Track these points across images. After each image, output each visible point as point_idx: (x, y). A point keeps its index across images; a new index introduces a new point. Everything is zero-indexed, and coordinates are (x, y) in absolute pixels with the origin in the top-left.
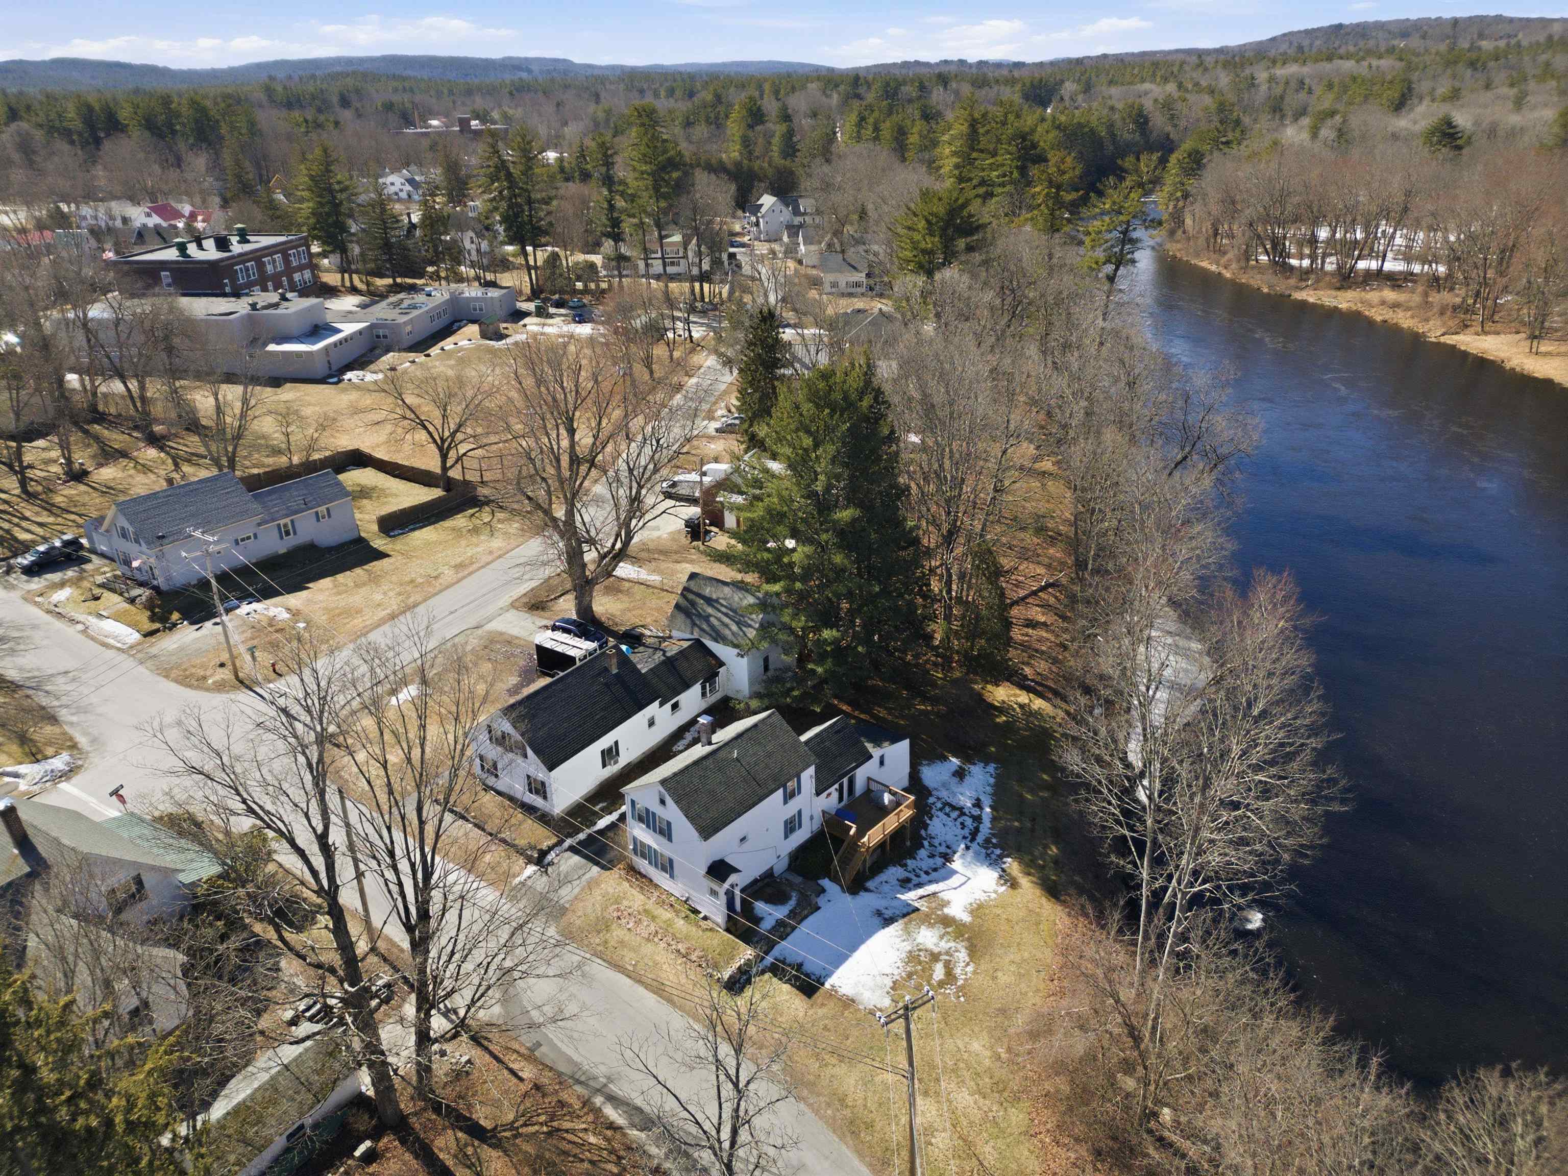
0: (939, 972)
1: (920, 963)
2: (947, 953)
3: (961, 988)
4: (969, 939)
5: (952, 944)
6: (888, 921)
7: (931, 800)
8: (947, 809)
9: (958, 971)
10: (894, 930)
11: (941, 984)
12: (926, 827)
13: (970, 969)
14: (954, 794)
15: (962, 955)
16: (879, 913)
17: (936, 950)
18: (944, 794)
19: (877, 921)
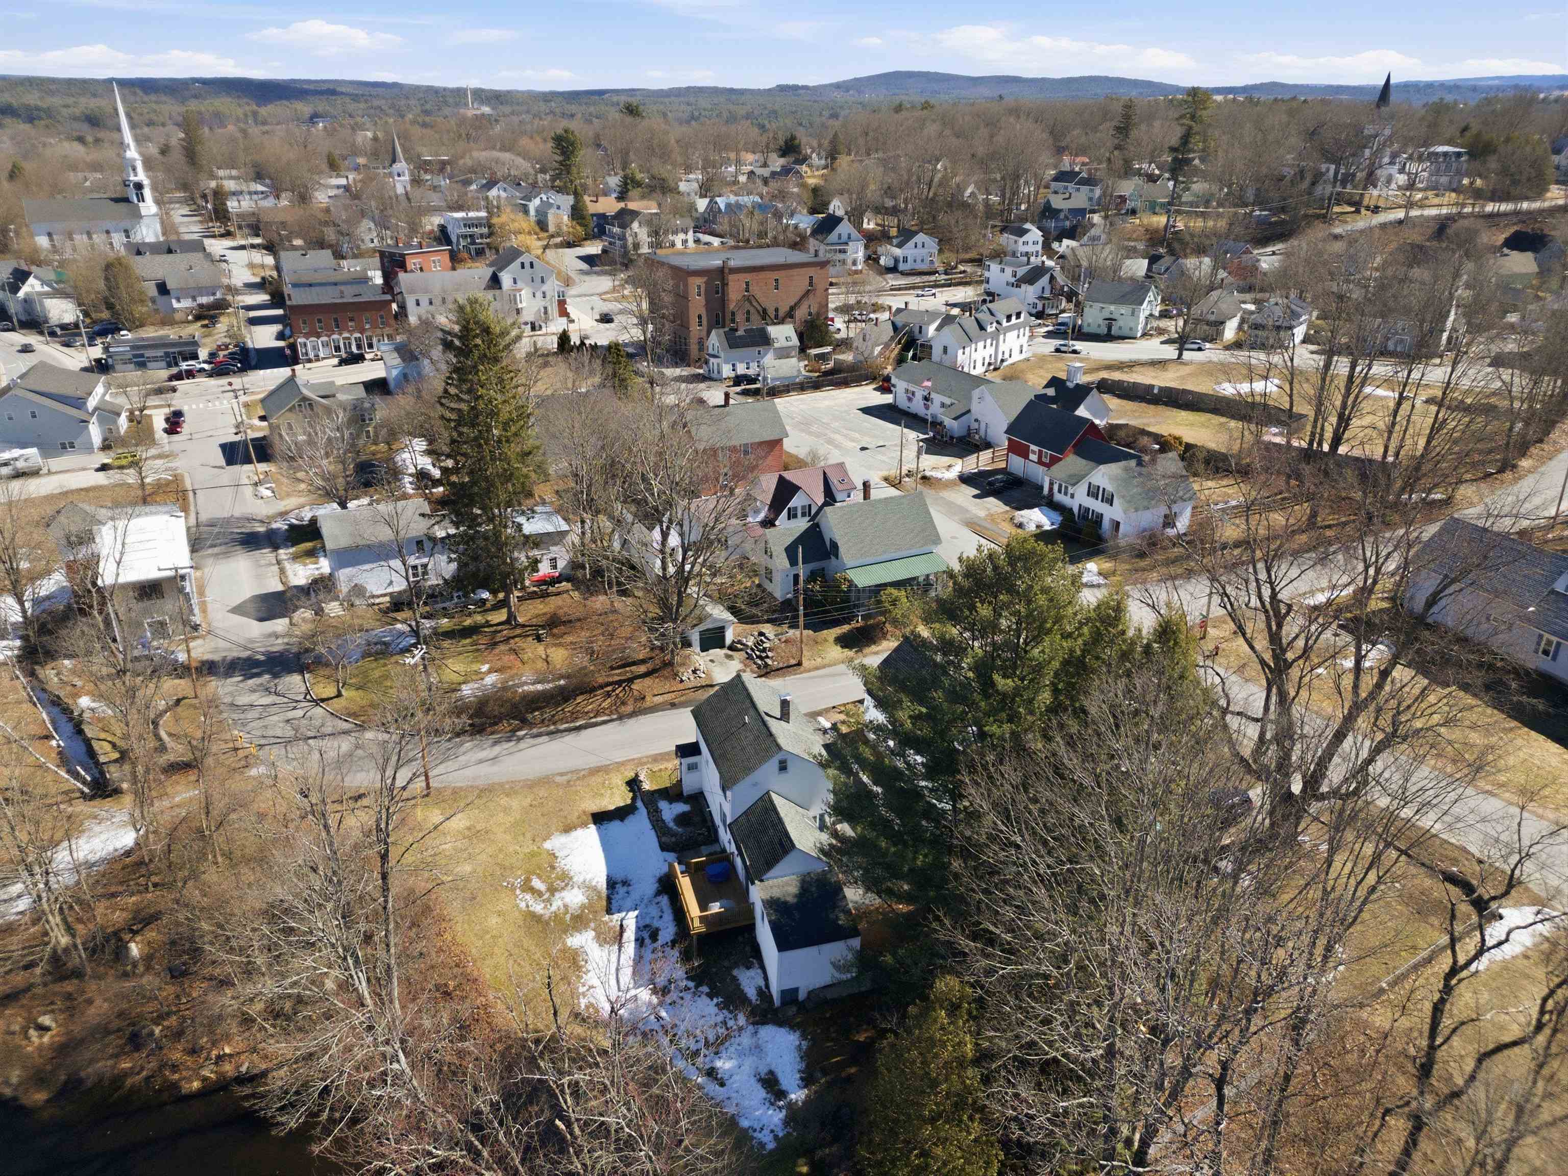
0: (537, 884)
1: (558, 878)
2: (548, 901)
3: (513, 889)
4: (547, 923)
5: (554, 908)
6: (611, 884)
7: (742, 1020)
8: (722, 1031)
9: (528, 896)
10: (600, 880)
11: (528, 880)
12: (711, 996)
13: (523, 905)
14: (741, 1054)
15: (538, 908)
16: (625, 883)
17: (557, 895)
18: (746, 1039)
19: (619, 877)
